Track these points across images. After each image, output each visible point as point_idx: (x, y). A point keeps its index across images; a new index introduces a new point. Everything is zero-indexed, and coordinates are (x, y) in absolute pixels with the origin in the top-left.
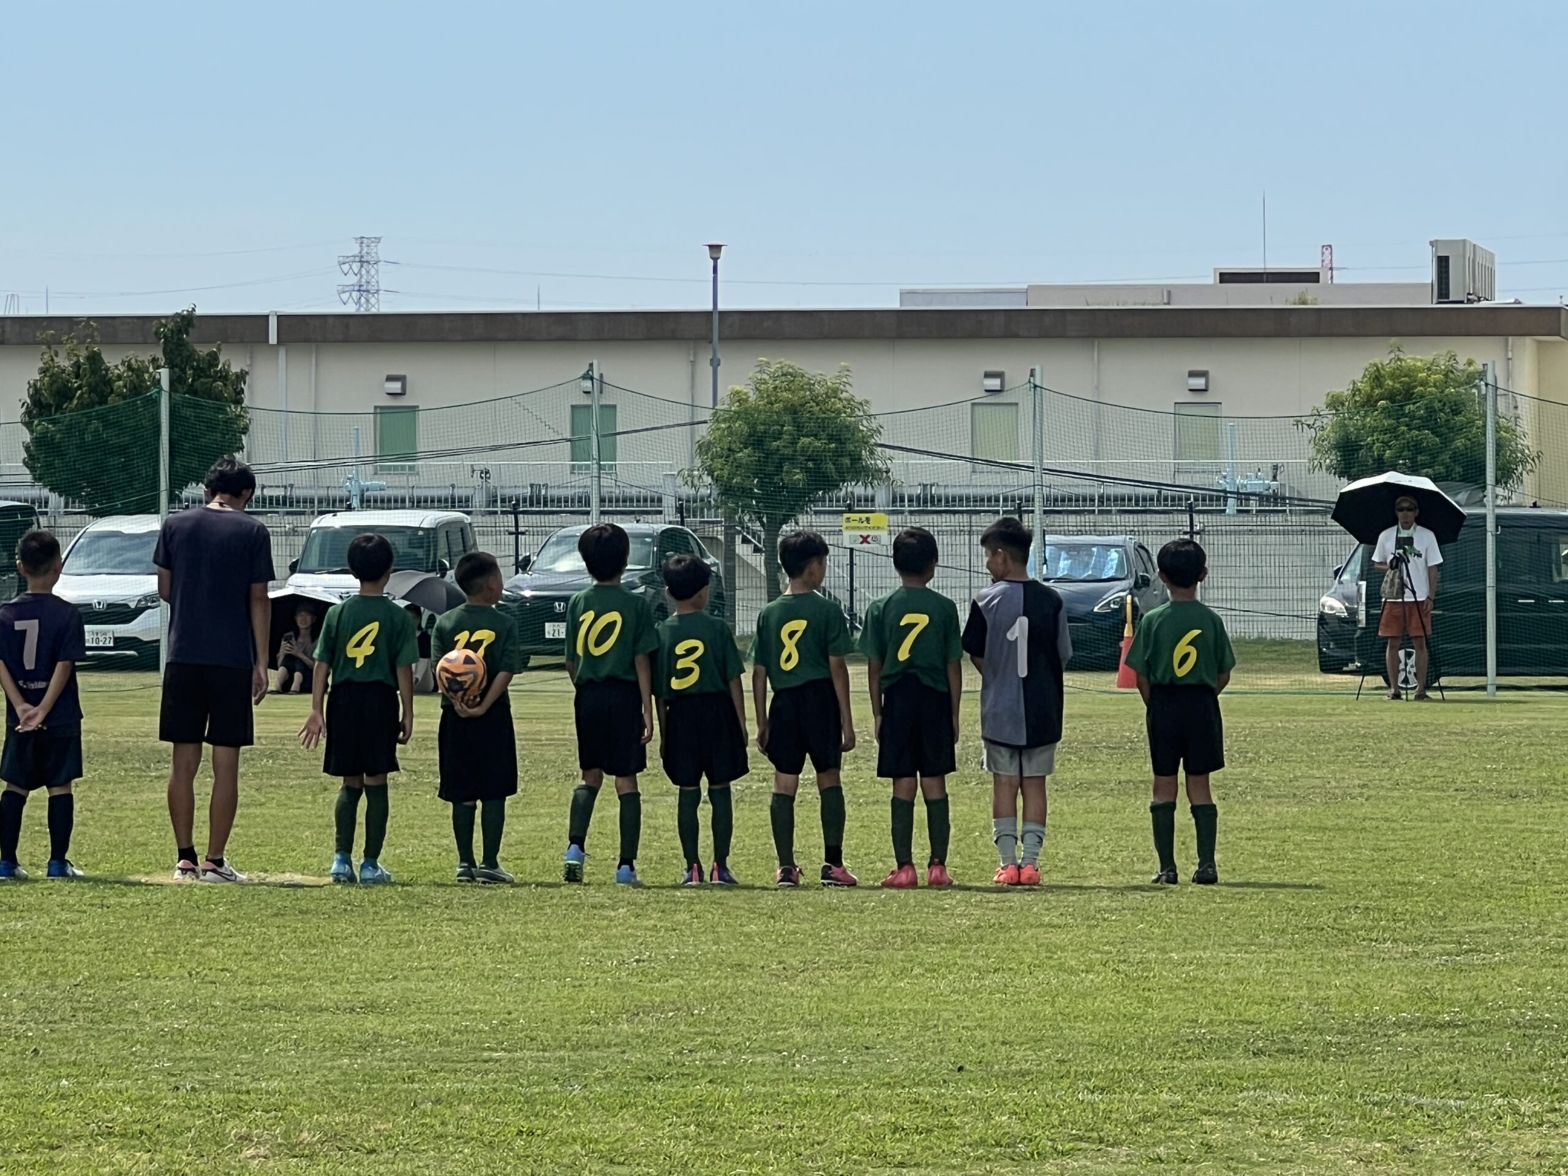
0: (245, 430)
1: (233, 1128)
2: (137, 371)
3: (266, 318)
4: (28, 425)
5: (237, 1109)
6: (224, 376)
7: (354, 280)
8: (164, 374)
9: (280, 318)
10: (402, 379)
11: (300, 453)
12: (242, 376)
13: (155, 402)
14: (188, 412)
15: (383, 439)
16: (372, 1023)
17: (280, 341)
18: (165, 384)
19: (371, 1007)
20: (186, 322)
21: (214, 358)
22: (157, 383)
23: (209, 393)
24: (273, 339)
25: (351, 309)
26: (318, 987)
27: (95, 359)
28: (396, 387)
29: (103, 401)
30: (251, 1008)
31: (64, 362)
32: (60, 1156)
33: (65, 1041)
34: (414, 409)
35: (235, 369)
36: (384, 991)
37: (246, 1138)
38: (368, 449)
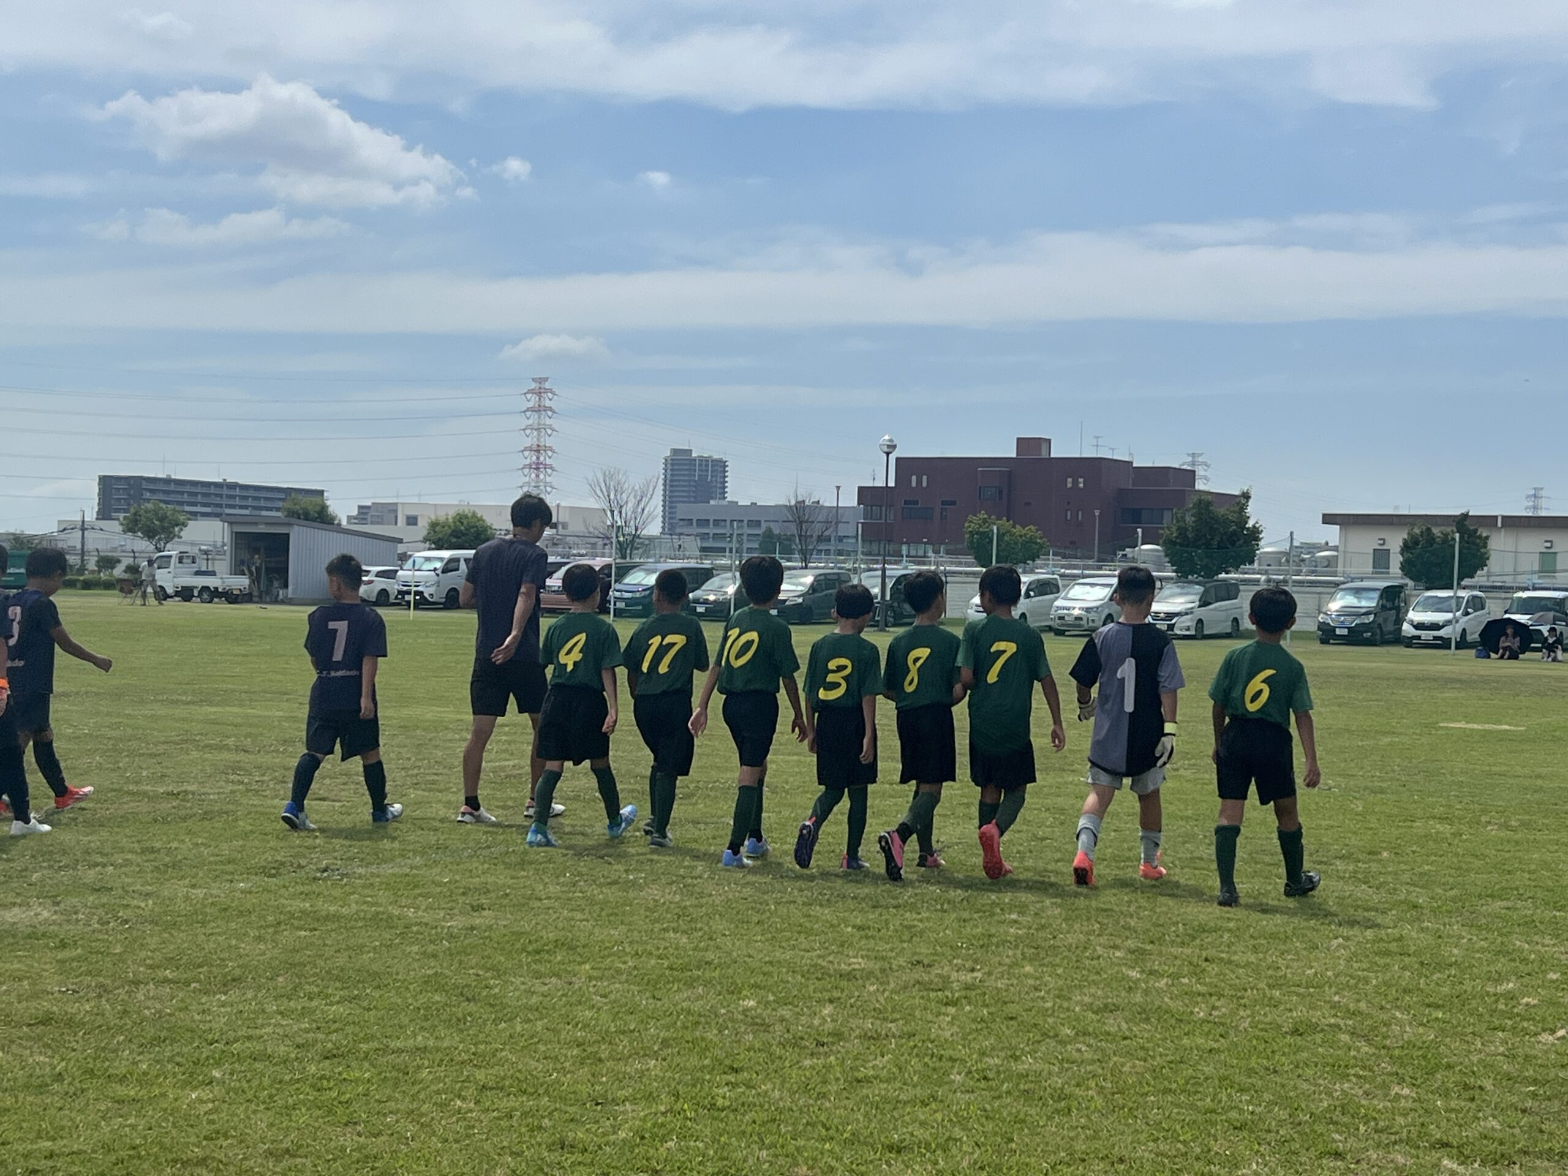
0: (1488, 559)
1: (1483, 819)
2: (1446, 535)
3: (1496, 517)
4: (1402, 554)
5: (1484, 812)
6: (1480, 537)
7: (1531, 504)
8: (1457, 536)
9: (1504, 517)
10: (1551, 542)
11: (1509, 569)
12: (1487, 538)
13: (1454, 547)
14: (1465, 551)
15: (1542, 563)
16: (1539, 782)
17: (1503, 526)
18: (1457, 539)
19: (1539, 776)
20: (1465, 516)
21: (1476, 531)
22: (1454, 539)
23: (1474, 543)
24: (1499, 524)
25: (1530, 514)
26: (1518, 768)
27: (1429, 529)
28: (1549, 545)
29: (1431, 545)
30: (1490, 774)
31: (1417, 531)
32: (1415, 824)
33: (1417, 782)
34: (1556, 553)
35: (1484, 535)
36: (1544, 771)
37: (1489, 822)
38: (1536, 568)
